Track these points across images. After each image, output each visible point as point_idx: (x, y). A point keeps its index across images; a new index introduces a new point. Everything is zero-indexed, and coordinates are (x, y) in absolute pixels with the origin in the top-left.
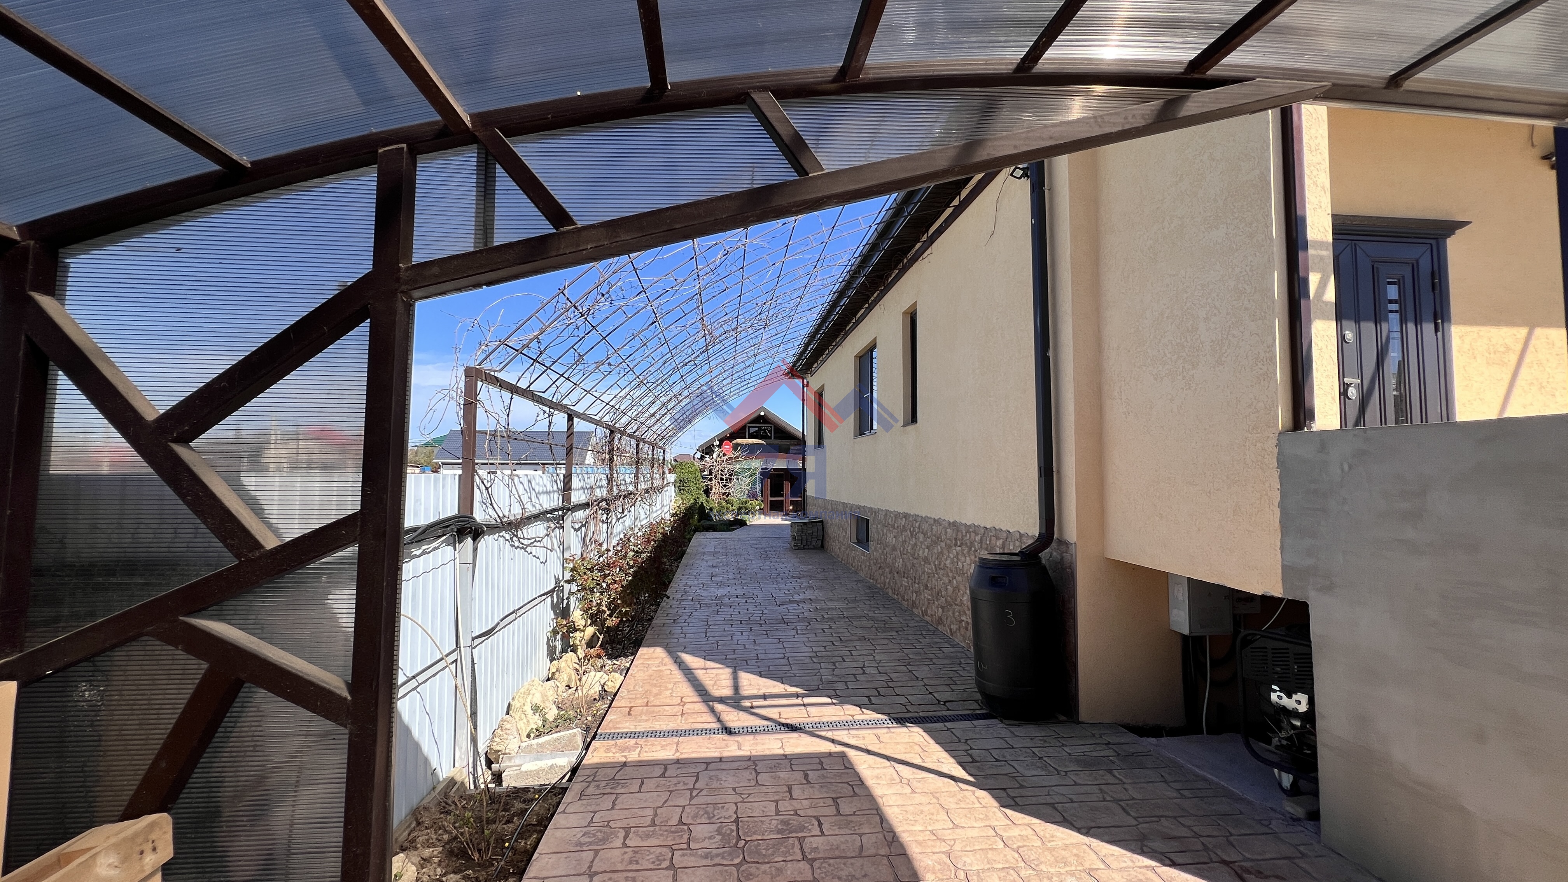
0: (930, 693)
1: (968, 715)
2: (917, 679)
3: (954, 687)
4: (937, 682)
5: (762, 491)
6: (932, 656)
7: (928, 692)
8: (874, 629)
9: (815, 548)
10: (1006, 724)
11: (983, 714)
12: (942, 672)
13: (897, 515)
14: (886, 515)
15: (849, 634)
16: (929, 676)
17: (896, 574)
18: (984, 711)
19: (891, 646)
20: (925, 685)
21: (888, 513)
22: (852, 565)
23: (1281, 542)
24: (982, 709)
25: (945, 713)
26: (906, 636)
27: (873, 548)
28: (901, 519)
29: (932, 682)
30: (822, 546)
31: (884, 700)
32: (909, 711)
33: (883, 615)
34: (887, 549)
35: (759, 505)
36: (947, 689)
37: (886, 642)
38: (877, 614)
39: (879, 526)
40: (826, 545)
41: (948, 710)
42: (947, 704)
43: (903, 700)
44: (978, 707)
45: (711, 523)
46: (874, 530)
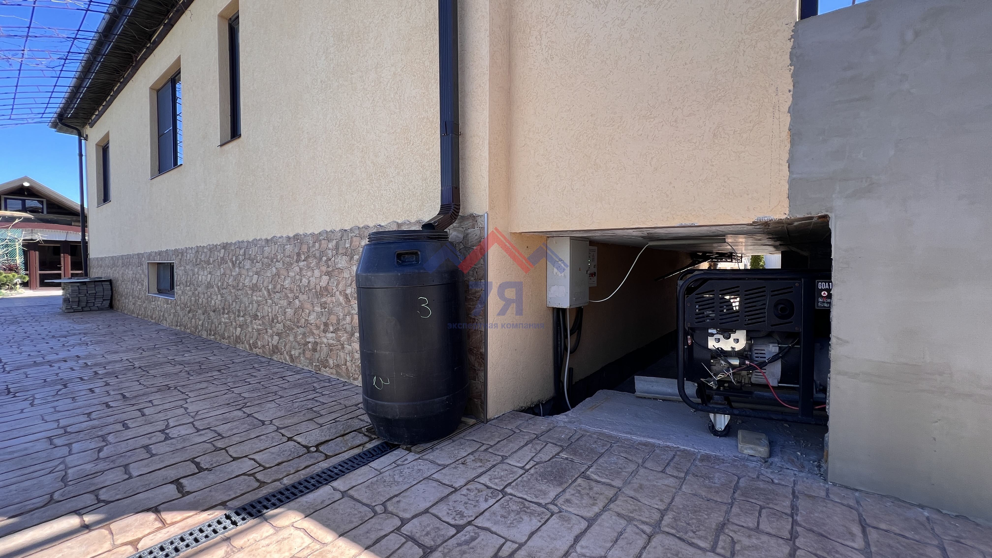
0: (290, 439)
1: (359, 455)
2: (263, 423)
3: (320, 421)
4: (295, 420)
5: (25, 264)
6: (276, 388)
7: (285, 439)
8: (183, 374)
9: (100, 309)
10: (419, 453)
11: (377, 447)
12: (296, 405)
13: (212, 249)
14: (197, 252)
15: (141, 387)
16: (279, 414)
17: (212, 314)
18: (375, 443)
19: (212, 388)
20: (278, 428)
21: (200, 249)
22: (151, 317)
23: (791, 152)
24: (371, 440)
25: (325, 465)
26: (233, 374)
27: (180, 292)
28: (219, 251)
29: (288, 422)
30: (111, 306)
31: (210, 478)
32: (262, 484)
33: (196, 357)
34: (199, 289)
35: (22, 279)
36: (311, 425)
37: (204, 385)
38: (187, 357)
39: (188, 267)
40: (116, 303)
41: (327, 457)
42: (321, 448)
43: (247, 465)
44: (366, 439)
46: (181, 273)
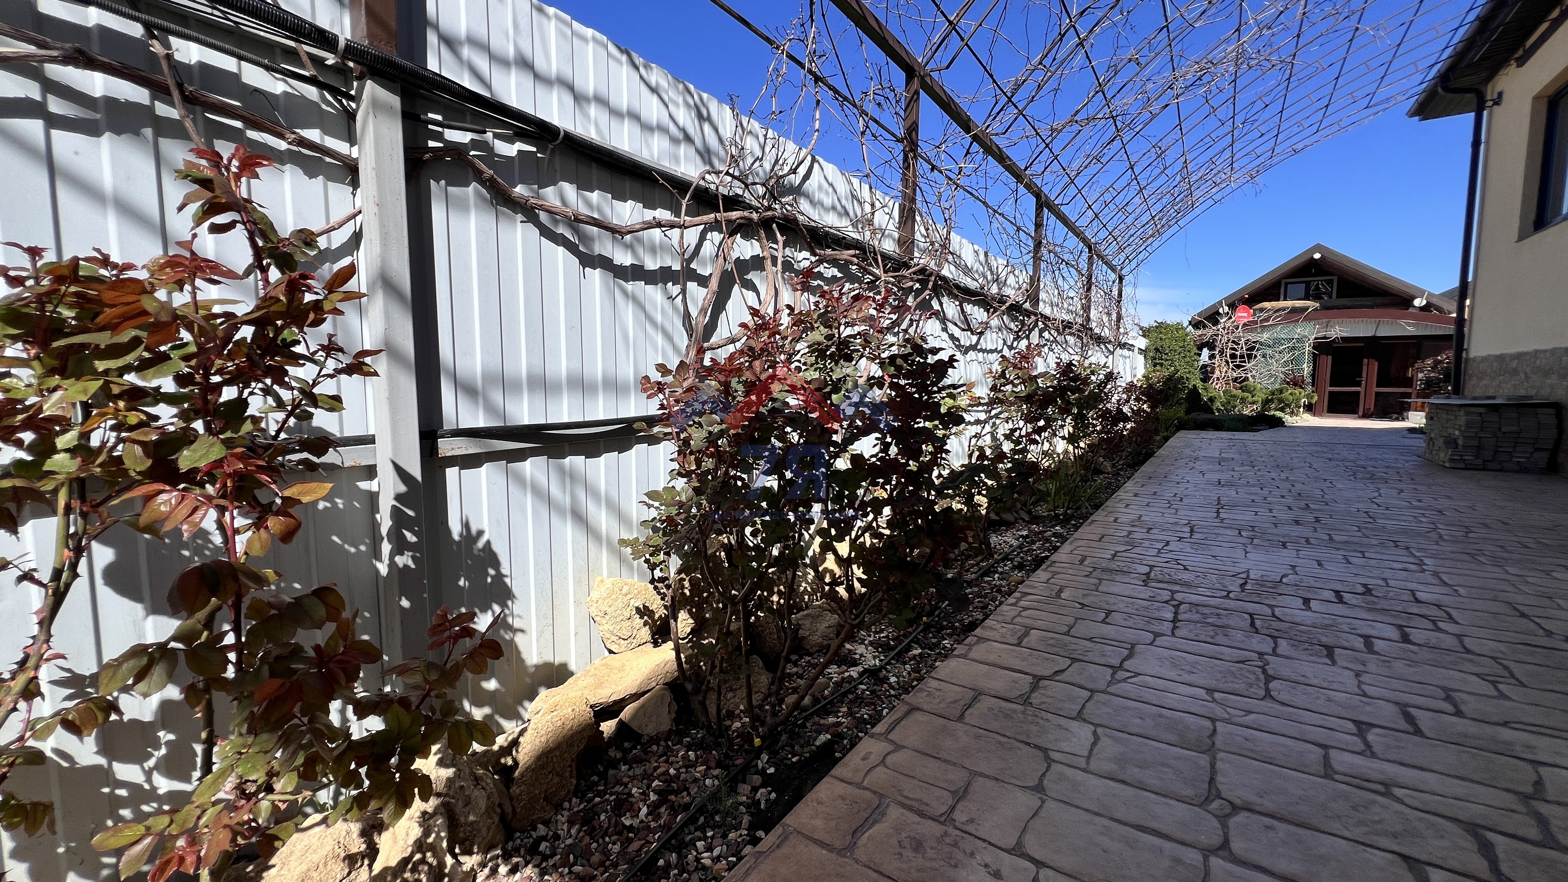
5: (1313, 376)
30: (1553, 465)
35: (1307, 396)
45: (1210, 416)
